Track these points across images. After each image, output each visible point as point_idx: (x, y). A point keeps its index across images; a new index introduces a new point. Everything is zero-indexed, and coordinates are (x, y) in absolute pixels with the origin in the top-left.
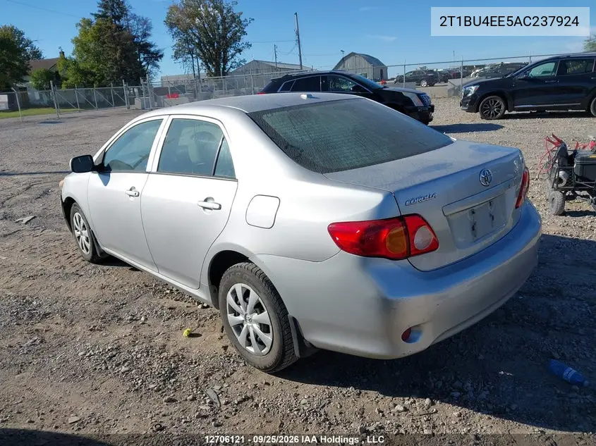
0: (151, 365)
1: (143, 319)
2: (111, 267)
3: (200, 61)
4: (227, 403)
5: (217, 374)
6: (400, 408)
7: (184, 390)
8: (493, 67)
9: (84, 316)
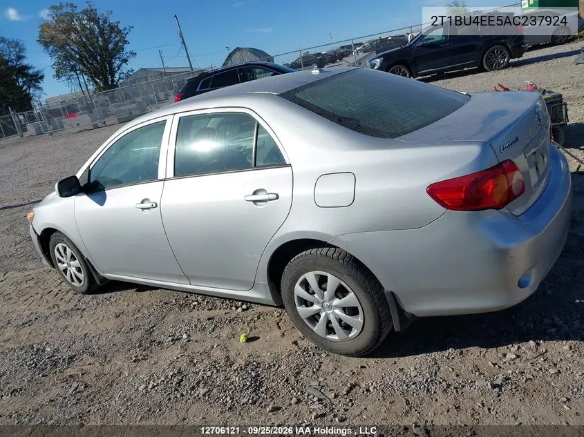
0: (229, 379)
1: (185, 336)
2: (113, 294)
3: (86, 77)
4: (336, 396)
5: (305, 370)
6: (511, 356)
7: (282, 395)
8: (371, 43)
9: (116, 349)
